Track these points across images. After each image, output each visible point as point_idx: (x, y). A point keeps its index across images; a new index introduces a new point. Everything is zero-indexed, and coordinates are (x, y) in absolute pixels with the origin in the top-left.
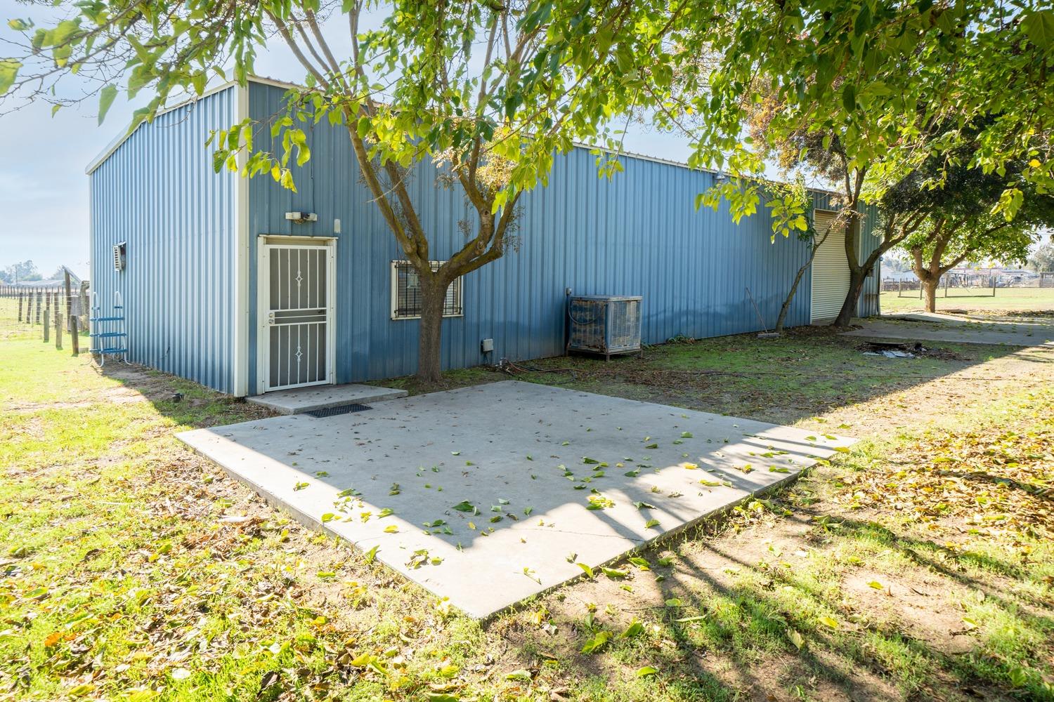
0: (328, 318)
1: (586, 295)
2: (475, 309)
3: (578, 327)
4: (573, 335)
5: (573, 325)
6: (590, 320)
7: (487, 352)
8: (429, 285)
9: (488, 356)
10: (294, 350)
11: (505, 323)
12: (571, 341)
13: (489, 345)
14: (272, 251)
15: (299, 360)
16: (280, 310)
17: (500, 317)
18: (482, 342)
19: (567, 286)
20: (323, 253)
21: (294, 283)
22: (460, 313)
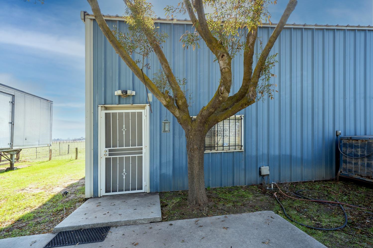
0: (143, 153)
1: (356, 135)
2: (254, 146)
3: (348, 159)
4: (343, 166)
5: (343, 158)
6: (361, 155)
7: (264, 176)
8: (189, 130)
9: (266, 178)
10: (121, 171)
11: (280, 156)
12: (341, 170)
13: (265, 170)
14: (106, 114)
15: (124, 177)
16: (112, 148)
17: (275, 152)
18: (260, 168)
19: (337, 129)
20: (140, 114)
21: (121, 132)
22: (241, 149)
